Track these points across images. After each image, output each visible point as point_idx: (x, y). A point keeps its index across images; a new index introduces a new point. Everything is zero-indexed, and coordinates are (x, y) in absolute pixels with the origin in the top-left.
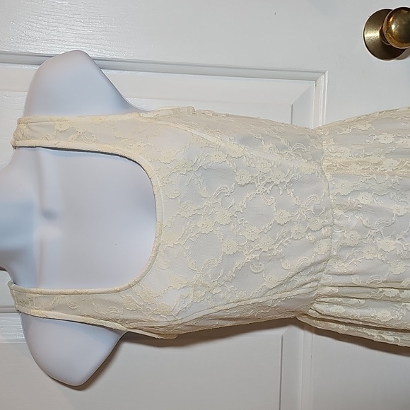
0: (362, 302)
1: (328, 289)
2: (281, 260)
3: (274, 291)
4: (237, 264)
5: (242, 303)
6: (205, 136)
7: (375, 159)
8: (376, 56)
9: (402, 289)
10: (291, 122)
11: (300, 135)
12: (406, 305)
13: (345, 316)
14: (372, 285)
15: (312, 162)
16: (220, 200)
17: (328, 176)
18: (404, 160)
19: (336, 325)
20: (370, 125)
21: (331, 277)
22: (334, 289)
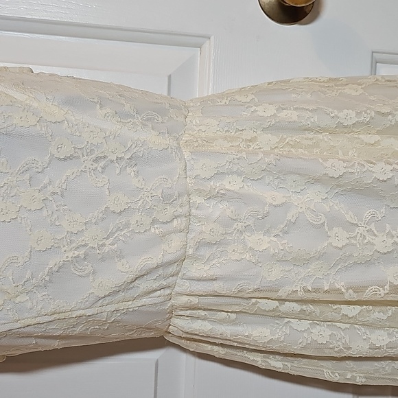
0: (233, 316)
1: (185, 299)
2: (116, 260)
3: (108, 300)
4: (51, 264)
5: (62, 316)
6: (11, 92)
7: (249, 134)
8: (273, 20)
9: (282, 301)
10: (169, 94)
11: (157, 103)
12: (289, 322)
13: (212, 335)
14: (240, 295)
15: (167, 135)
16: (27, 176)
17: (186, 154)
18: (285, 136)
19: (209, 347)
20: (253, 96)
21: (187, 283)
22: (192, 298)
